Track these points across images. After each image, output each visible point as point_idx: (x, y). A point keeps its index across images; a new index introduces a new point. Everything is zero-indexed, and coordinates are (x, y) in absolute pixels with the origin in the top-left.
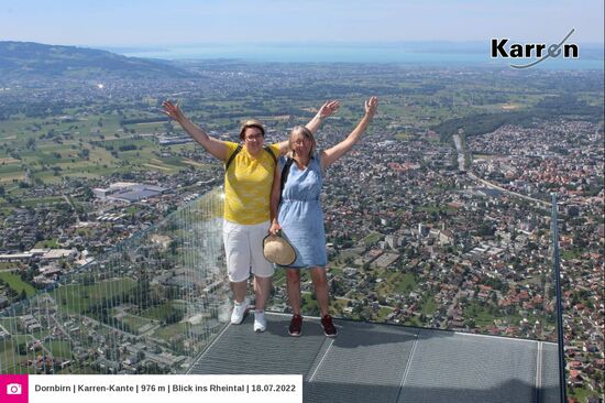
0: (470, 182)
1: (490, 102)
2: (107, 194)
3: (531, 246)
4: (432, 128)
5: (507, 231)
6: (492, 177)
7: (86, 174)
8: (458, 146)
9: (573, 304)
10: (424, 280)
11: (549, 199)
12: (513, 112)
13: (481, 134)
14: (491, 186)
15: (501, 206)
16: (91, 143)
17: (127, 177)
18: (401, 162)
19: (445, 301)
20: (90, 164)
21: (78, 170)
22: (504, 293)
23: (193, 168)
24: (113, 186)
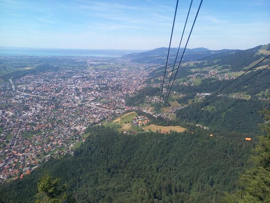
0: (18, 94)
1: (21, 67)
3: (42, 110)
4: (1, 77)
5: (33, 107)
6: (25, 91)
8: (11, 83)
9: (57, 124)
10: (6, 129)
11: (46, 95)
12: (29, 70)
13: (19, 78)
14: (25, 94)
15: (30, 100)
19: (15, 134)
22: (35, 126)
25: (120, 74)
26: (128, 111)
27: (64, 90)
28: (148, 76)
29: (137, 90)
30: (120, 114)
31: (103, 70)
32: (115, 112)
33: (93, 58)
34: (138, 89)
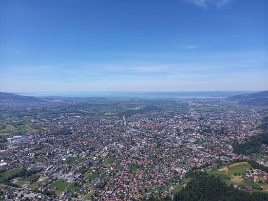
0: (128, 129)
1: (132, 107)
2: (12, 140)
3: (146, 147)
4: (117, 115)
5: (139, 143)
6: (134, 128)
7: (4, 134)
8: (124, 120)
9: (159, 162)
10: (116, 159)
11: (150, 133)
12: (138, 109)
13: (130, 116)
14: (134, 130)
15: (137, 135)
16: (7, 123)
17: (20, 134)
18: (108, 125)
19: (123, 165)
20: (6, 130)
21: (3, 132)
22: (139, 161)
23: (43, 130)
24: (14, 137)
25: (225, 117)
26: (238, 161)
27: (166, 129)
28: (262, 121)
29: (248, 136)
30: (226, 162)
31: (206, 112)
32: (219, 159)
33: (195, 99)
34: (250, 135)
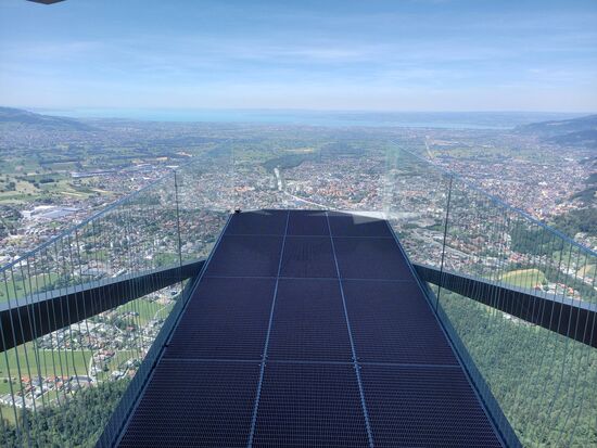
0: (286, 197)
1: (296, 148)
2: (32, 214)
4: (261, 164)
6: (299, 194)
7: (14, 201)
8: (278, 175)
12: (310, 153)
13: (291, 167)
14: (298, 199)
16: (16, 178)
17: (48, 202)
18: (243, 186)
20: (17, 193)
21: (7, 198)
23: (99, 194)
24: (36, 208)
25: (503, 172)
26: (519, 266)
27: (370, 198)
28: (586, 182)
29: (549, 216)
30: (494, 268)
31: (462, 160)
32: (480, 261)
33: (439, 130)
34: (554, 213)
